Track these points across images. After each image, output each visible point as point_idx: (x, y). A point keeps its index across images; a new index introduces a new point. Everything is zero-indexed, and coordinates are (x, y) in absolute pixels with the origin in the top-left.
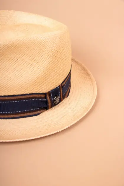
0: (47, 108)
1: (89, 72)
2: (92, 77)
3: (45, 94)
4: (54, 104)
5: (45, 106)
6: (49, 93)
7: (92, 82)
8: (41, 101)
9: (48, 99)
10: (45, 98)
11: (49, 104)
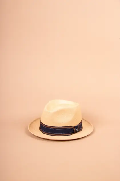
0: (74, 133)
1: (91, 123)
2: (92, 124)
3: (73, 127)
4: (77, 132)
5: (73, 132)
6: (74, 127)
7: (92, 126)
8: (72, 130)
9: (74, 129)
10: (73, 128)
11: (75, 132)
